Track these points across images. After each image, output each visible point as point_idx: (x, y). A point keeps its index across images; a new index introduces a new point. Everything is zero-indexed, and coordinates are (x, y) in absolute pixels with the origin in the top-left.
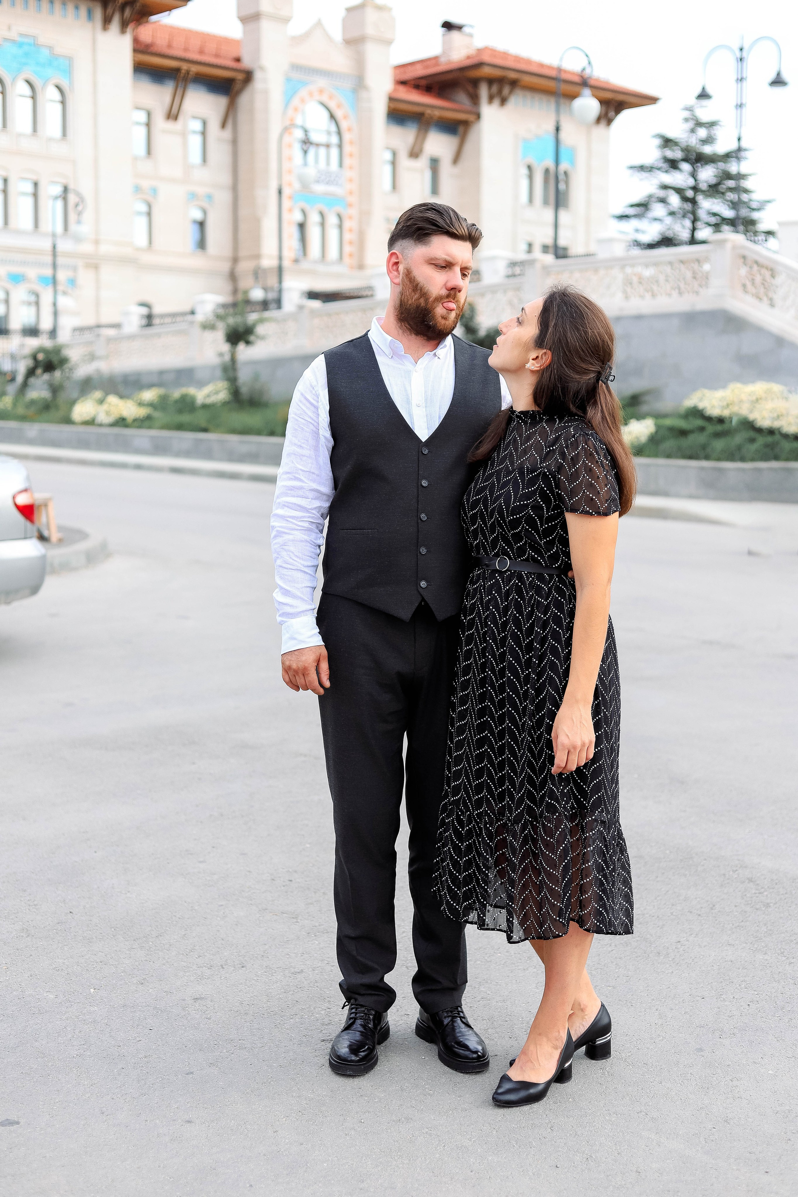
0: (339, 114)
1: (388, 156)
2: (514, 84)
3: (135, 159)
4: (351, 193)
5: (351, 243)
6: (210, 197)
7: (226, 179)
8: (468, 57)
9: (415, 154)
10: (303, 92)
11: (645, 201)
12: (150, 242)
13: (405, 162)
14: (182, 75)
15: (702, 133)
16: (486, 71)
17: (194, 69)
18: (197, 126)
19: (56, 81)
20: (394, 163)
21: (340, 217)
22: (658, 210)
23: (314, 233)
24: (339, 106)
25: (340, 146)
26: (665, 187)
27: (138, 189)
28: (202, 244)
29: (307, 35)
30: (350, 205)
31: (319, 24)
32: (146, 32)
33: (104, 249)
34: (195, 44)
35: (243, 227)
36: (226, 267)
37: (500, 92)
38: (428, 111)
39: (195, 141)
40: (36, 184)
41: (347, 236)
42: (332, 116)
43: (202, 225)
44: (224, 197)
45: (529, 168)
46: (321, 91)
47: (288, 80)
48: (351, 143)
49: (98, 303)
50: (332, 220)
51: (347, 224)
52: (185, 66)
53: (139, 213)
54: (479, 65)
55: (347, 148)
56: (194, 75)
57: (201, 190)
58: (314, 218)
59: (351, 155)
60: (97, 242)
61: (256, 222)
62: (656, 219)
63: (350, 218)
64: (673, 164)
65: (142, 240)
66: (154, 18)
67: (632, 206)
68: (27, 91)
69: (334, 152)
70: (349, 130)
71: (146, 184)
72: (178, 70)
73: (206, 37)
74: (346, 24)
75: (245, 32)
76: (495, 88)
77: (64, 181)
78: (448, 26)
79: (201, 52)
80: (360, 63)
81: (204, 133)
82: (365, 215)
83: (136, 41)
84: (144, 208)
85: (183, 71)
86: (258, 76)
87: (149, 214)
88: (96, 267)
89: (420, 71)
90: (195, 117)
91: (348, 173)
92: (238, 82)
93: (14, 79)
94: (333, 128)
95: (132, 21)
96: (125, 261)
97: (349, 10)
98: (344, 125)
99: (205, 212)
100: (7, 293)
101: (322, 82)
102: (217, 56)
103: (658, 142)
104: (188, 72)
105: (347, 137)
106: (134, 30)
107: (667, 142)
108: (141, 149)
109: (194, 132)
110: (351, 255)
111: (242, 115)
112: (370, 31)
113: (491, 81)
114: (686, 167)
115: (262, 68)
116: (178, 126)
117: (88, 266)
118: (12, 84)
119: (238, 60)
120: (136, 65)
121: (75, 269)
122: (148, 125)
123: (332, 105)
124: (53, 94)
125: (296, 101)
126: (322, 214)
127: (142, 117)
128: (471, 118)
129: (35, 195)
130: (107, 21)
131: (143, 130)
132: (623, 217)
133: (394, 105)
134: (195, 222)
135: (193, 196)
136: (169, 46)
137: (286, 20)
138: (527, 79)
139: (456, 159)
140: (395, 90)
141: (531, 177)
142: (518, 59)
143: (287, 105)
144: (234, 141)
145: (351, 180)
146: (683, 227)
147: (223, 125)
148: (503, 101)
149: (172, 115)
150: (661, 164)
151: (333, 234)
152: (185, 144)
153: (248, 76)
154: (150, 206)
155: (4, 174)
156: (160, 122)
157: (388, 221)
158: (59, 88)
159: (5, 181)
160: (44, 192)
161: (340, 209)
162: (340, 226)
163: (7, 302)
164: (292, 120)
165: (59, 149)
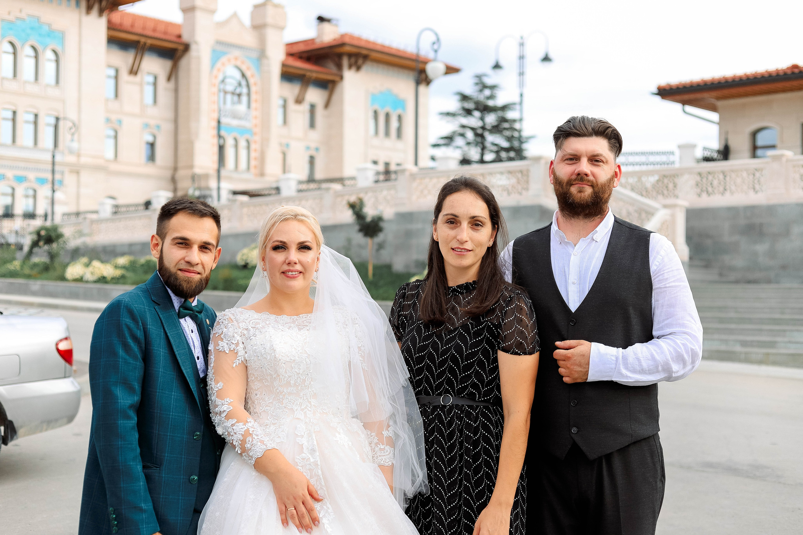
0: (248, 74)
1: (281, 102)
2: (366, 58)
3: (107, 100)
4: (256, 126)
5: (255, 159)
6: (158, 127)
7: (170, 114)
8: (335, 40)
9: (299, 101)
10: (224, 59)
11: (451, 135)
12: (116, 155)
13: (292, 106)
14: (141, 46)
15: (487, 92)
16: (347, 49)
17: (149, 42)
18: (151, 79)
19: (52, 47)
20: (285, 107)
21: (248, 142)
22: (459, 141)
23: (230, 152)
24: (248, 68)
25: (249, 94)
26: (463, 127)
27: (108, 120)
28: (152, 157)
29: (227, 22)
30: (255, 134)
31: (235, 15)
32: (116, 17)
33: (83, 160)
34: (151, 25)
35: (181, 147)
36: (169, 174)
37: (356, 62)
38: (308, 74)
39: (149, 90)
40: (36, 116)
41: (253, 154)
42: (243, 75)
43: (152, 145)
44: (168, 127)
45: (376, 113)
46: (236, 59)
47: (214, 51)
48: (256, 93)
49: (78, 197)
50: (242, 144)
51: (253, 146)
52: (143, 40)
53: (108, 137)
54: (343, 45)
55: (253, 97)
56: (149, 46)
57: (153, 122)
58: (230, 143)
59: (256, 101)
60: (79, 155)
61: (191, 144)
62: (458, 147)
63: (255, 142)
64: (468, 112)
65: (110, 154)
66: (121, 8)
67: (442, 138)
68: (31, 53)
69: (244, 99)
70: (255, 84)
71: (114, 117)
72: (138, 42)
73: (157, 22)
74: (253, 15)
75: (185, 19)
76: (353, 60)
77: (56, 114)
78: (321, 19)
79: (154, 30)
80: (262, 41)
81: (155, 84)
82: (265, 141)
83: (109, 22)
84: (112, 133)
85: (142, 43)
86: (193, 47)
87: (116, 137)
88: (78, 173)
89: (302, 48)
90: (149, 73)
91: (253, 113)
92: (180, 51)
93: (23, 45)
94: (244, 83)
95: (107, 9)
96: (97, 168)
97: (256, 7)
98: (252, 81)
99: (155, 137)
100: (13, 189)
101: (237, 53)
102: (165, 33)
103: (458, 97)
104: (145, 44)
105: (253, 89)
106: (108, 14)
107: (464, 98)
108: (112, 94)
109: (148, 83)
110: (255, 167)
111: (182, 72)
112: (269, 20)
113: (350, 55)
114: (477, 114)
115: (196, 43)
116: (137, 79)
117: (71, 172)
118: (21, 48)
119: (179, 36)
120: (109, 37)
121: (62, 173)
122: (116, 78)
123: (244, 68)
124: (50, 55)
125: (219, 65)
126: (236, 140)
127: (112, 72)
128: (336, 78)
129: (35, 123)
130: (89, 8)
131: (112, 82)
132: (436, 146)
133: (285, 69)
134: (148, 143)
135: (147, 126)
136: (132, 26)
137: (213, 12)
138: (374, 55)
139: (327, 105)
140: (286, 60)
141: (376, 118)
142: (367, 42)
143: (213, 66)
144: (176, 90)
145: (256, 117)
146: (477, 152)
147: (169, 79)
148: (358, 68)
149: (133, 71)
150: (461, 112)
151: (243, 153)
152: (142, 91)
153: (187, 48)
154: (116, 132)
155: (14, 108)
156: (125, 76)
157: (281, 144)
158: (55, 52)
159: (14, 113)
160: (42, 121)
161: (248, 136)
162: (248, 148)
163: (13, 195)
164: (216, 77)
165: (54, 92)
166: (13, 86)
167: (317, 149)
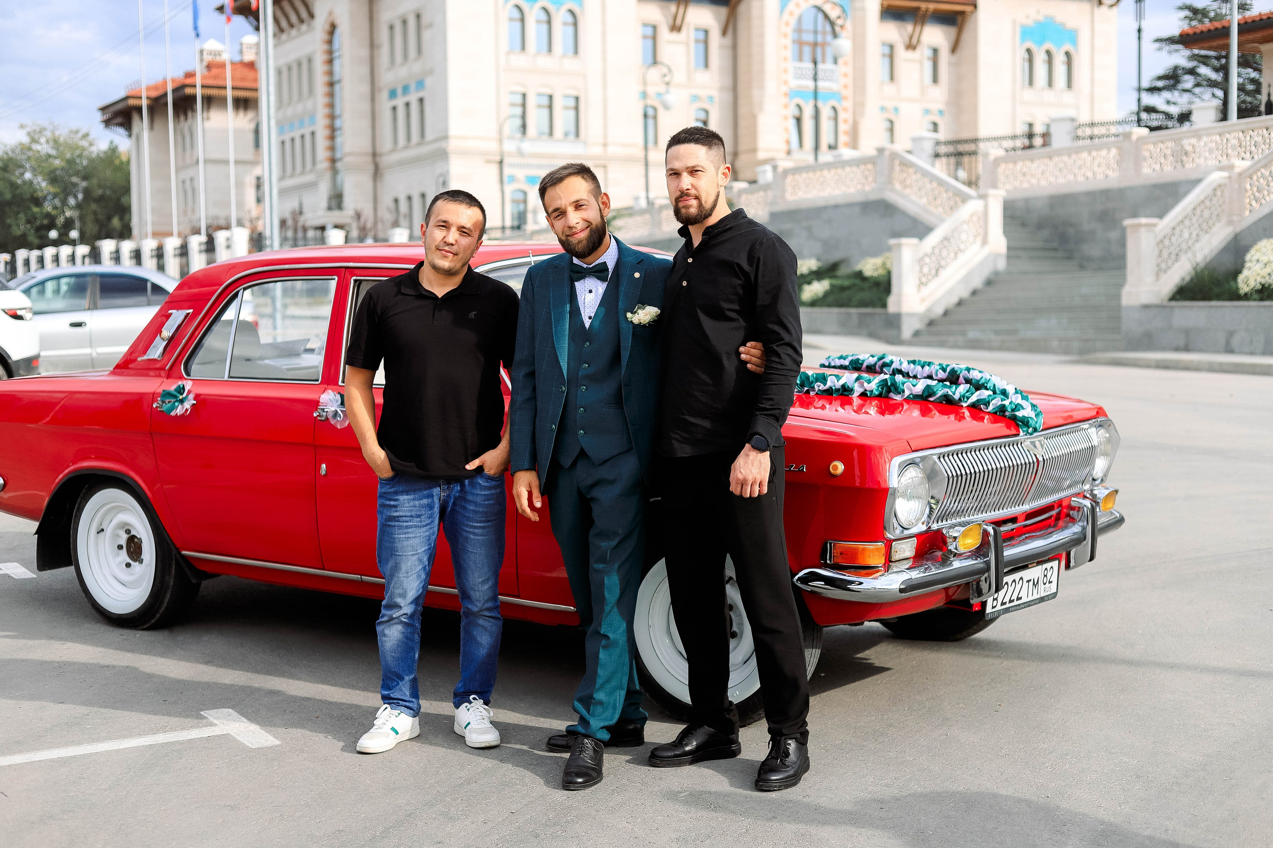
0: (834, 16)
1: (887, 50)
3: (643, 68)
4: (846, 87)
5: (846, 133)
6: (711, 98)
7: (728, 81)
9: (911, 46)
12: (656, 142)
13: (902, 53)
18: (700, 36)
19: (569, 6)
20: (891, 56)
21: (834, 108)
22: (1188, 82)
23: (808, 125)
24: (833, 8)
27: (644, 95)
30: (845, 98)
33: (612, 150)
35: (742, 123)
38: (924, 6)
39: (698, 49)
40: (550, 98)
41: (842, 127)
42: (827, 19)
44: (724, 98)
45: (1029, 51)
50: (826, 113)
51: (842, 116)
57: (703, 93)
58: (809, 112)
60: (605, 145)
61: (754, 118)
62: (1183, 92)
63: (845, 110)
67: (1160, 78)
68: (542, 17)
69: (829, 50)
70: (844, 29)
71: (652, 90)
77: (575, 93)
81: (705, 42)
82: (859, 108)
84: (650, 112)
87: (655, 117)
88: (605, 167)
90: (697, 28)
91: (842, 69)
93: (531, 7)
94: (828, 28)
98: (838, 25)
99: (707, 112)
100: (525, 193)
103: (1187, 13)
107: (1196, 14)
108: (648, 58)
109: (696, 42)
110: (846, 144)
111: (742, 24)
116: (682, 36)
118: (530, 12)
122: (654, 38)
123: (827, 8)
124: (565, 17)
125: (791, 6)
126: (815, 108)
127: (649, 31)
128: (968, 9)
129: (550, 107)
131: (650, 42)
132: (1152, 90)
133: (888, 2)
135: (696, 98)
139: (954, 49)
141: (1031, 61)
143: (783, 8)
144: (734, 47)
145: (845, 75)
147: (724, 33)
149: (676, 28)
151: (827, 125)
152: (689, 53)
154: (656, 109)
155: (522, 90)
156: (665, 34)
157: (883, 109)
158: (571, 11)
159: (524, 95)
160: (558, 104)
161: (834, 103)
162: (836, 119)
163: (525, 201)
164: (787, 24)
165: (571, 64)
166: (520, 60)
167: (941, 112)
